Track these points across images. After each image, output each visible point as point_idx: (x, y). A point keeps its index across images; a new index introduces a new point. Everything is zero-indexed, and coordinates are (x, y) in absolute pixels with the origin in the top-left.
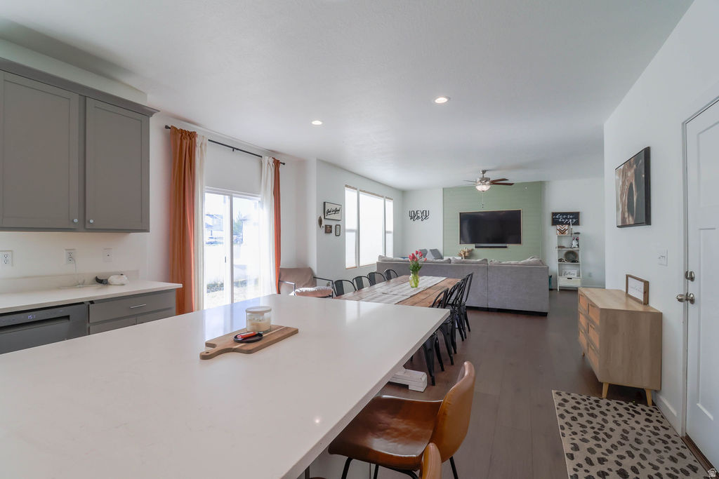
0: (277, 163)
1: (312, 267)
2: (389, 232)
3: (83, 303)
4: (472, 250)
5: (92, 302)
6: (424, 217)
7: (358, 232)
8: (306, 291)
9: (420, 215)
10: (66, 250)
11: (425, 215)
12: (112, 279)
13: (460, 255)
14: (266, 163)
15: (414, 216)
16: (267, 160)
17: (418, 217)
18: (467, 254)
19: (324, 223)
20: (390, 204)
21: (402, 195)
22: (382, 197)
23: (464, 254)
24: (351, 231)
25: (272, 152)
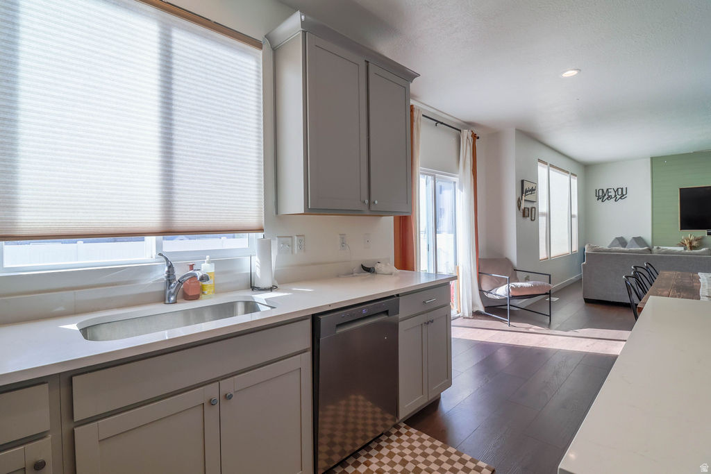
0: (475, 137)
1: (510, 258)
2: (574, 216)
3: (393, 296)
4: (703, 238)
5: (398, 295)
6: (618, 197)
7: (549, 216)
8: (522, 287)
9: (612, 194)
10: (340, 235)
11: (621, 194)
12: (378, 267)
13: (683, 244)
14: (465, 138)
15: (603, 196)
16: (466, 134)
17: (610, 197)
18: (695, 244)
19: (523, 205)
20: (575, 181)
21: (586, 169)
22: (568, 172)
23: (690, 243)
24: (543, 214)
25: (469, 124)
